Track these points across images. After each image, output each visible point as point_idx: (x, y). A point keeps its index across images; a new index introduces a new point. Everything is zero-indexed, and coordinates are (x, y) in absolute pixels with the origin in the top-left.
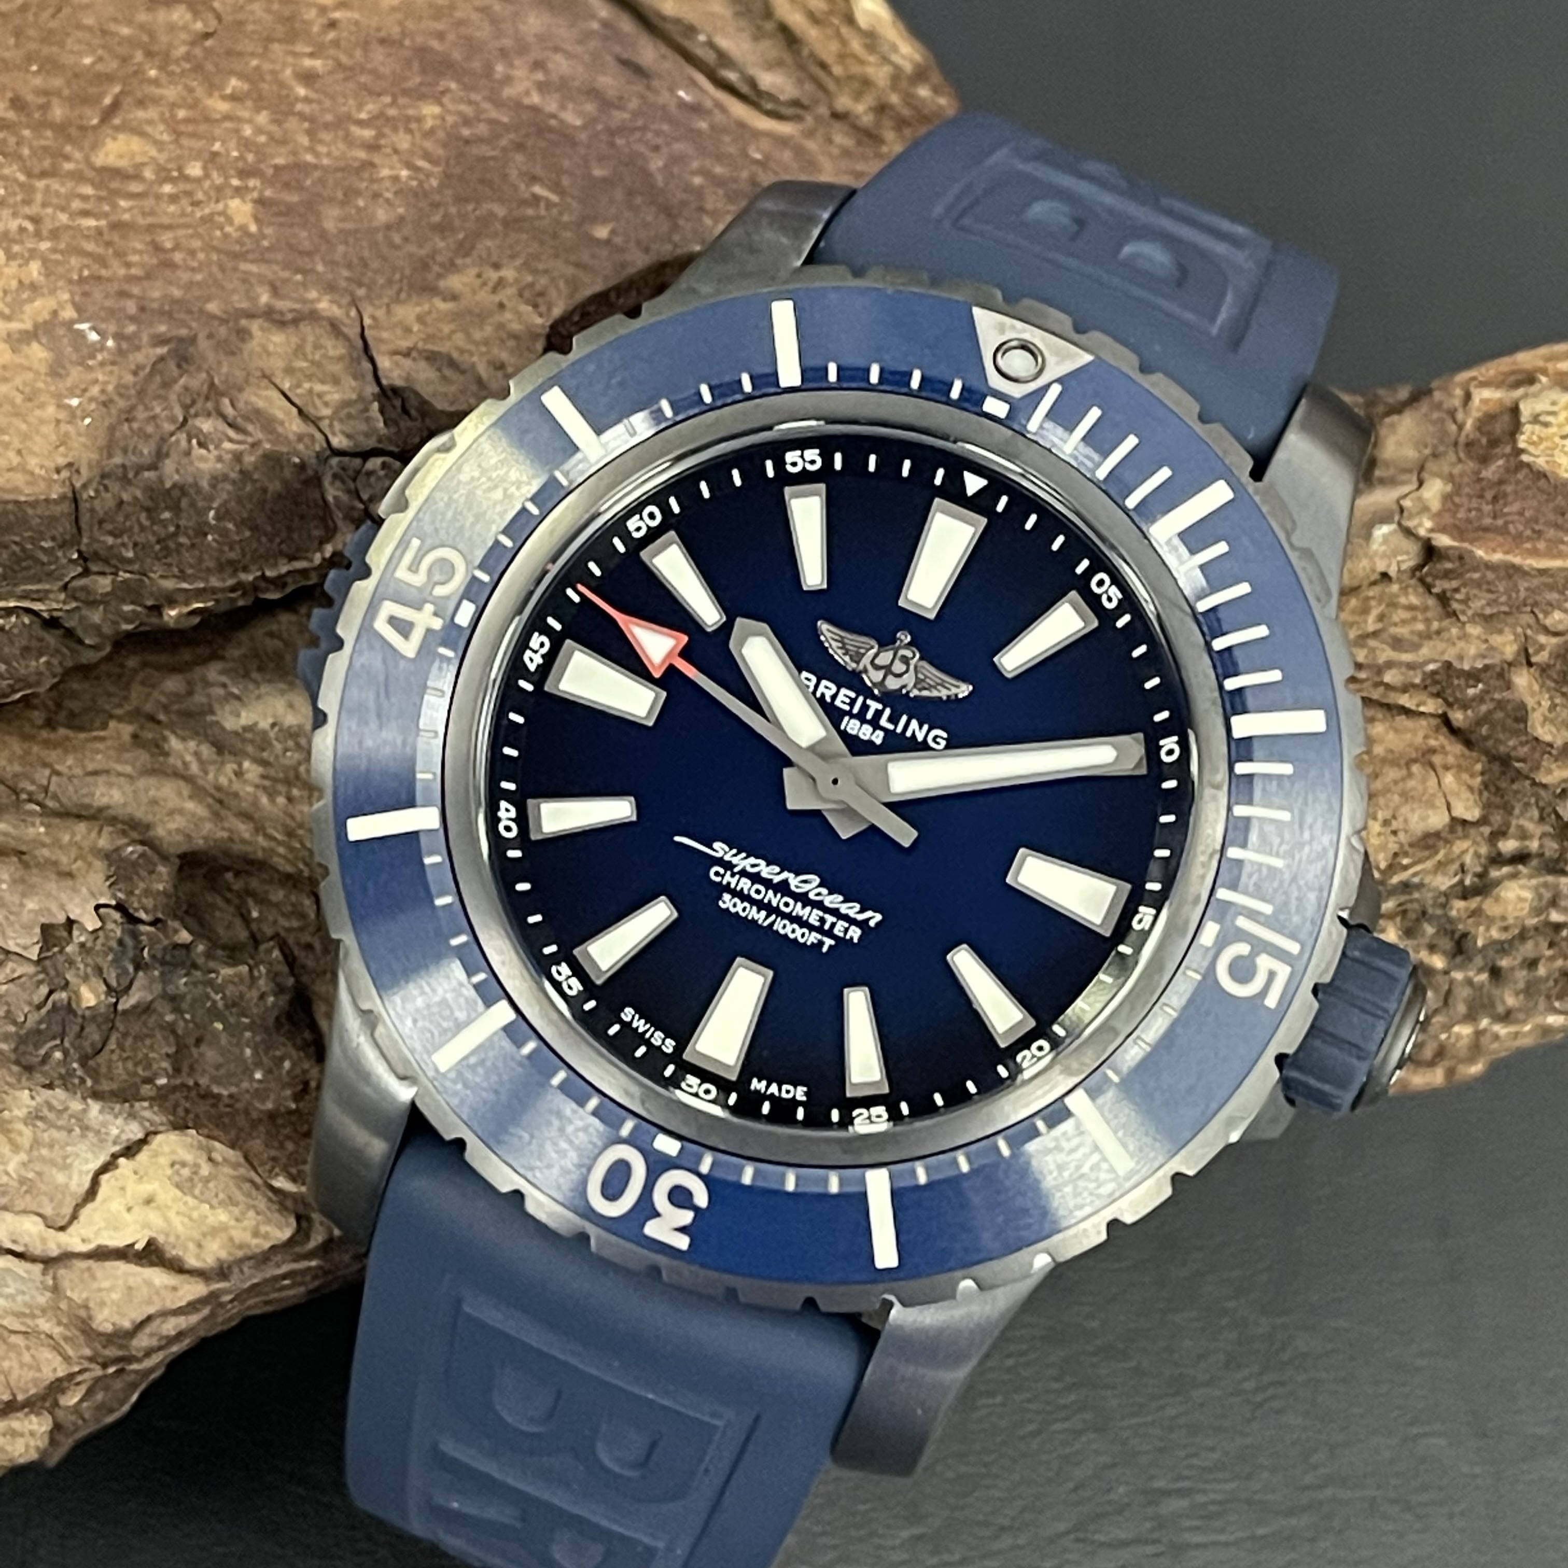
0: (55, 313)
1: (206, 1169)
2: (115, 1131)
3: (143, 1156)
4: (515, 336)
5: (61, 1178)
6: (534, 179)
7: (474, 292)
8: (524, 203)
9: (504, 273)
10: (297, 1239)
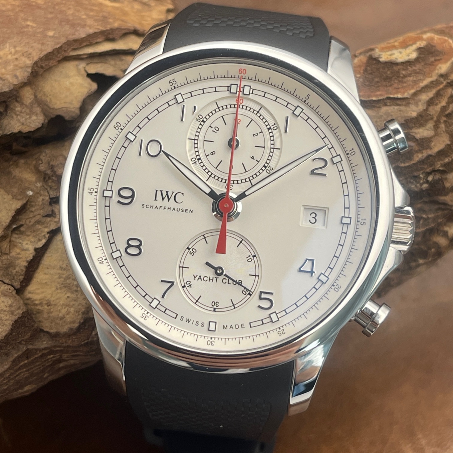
4: (21, 68)
6: (27, 20)
7: (7, 56)
8: (24, 27)
9: (17, 49)
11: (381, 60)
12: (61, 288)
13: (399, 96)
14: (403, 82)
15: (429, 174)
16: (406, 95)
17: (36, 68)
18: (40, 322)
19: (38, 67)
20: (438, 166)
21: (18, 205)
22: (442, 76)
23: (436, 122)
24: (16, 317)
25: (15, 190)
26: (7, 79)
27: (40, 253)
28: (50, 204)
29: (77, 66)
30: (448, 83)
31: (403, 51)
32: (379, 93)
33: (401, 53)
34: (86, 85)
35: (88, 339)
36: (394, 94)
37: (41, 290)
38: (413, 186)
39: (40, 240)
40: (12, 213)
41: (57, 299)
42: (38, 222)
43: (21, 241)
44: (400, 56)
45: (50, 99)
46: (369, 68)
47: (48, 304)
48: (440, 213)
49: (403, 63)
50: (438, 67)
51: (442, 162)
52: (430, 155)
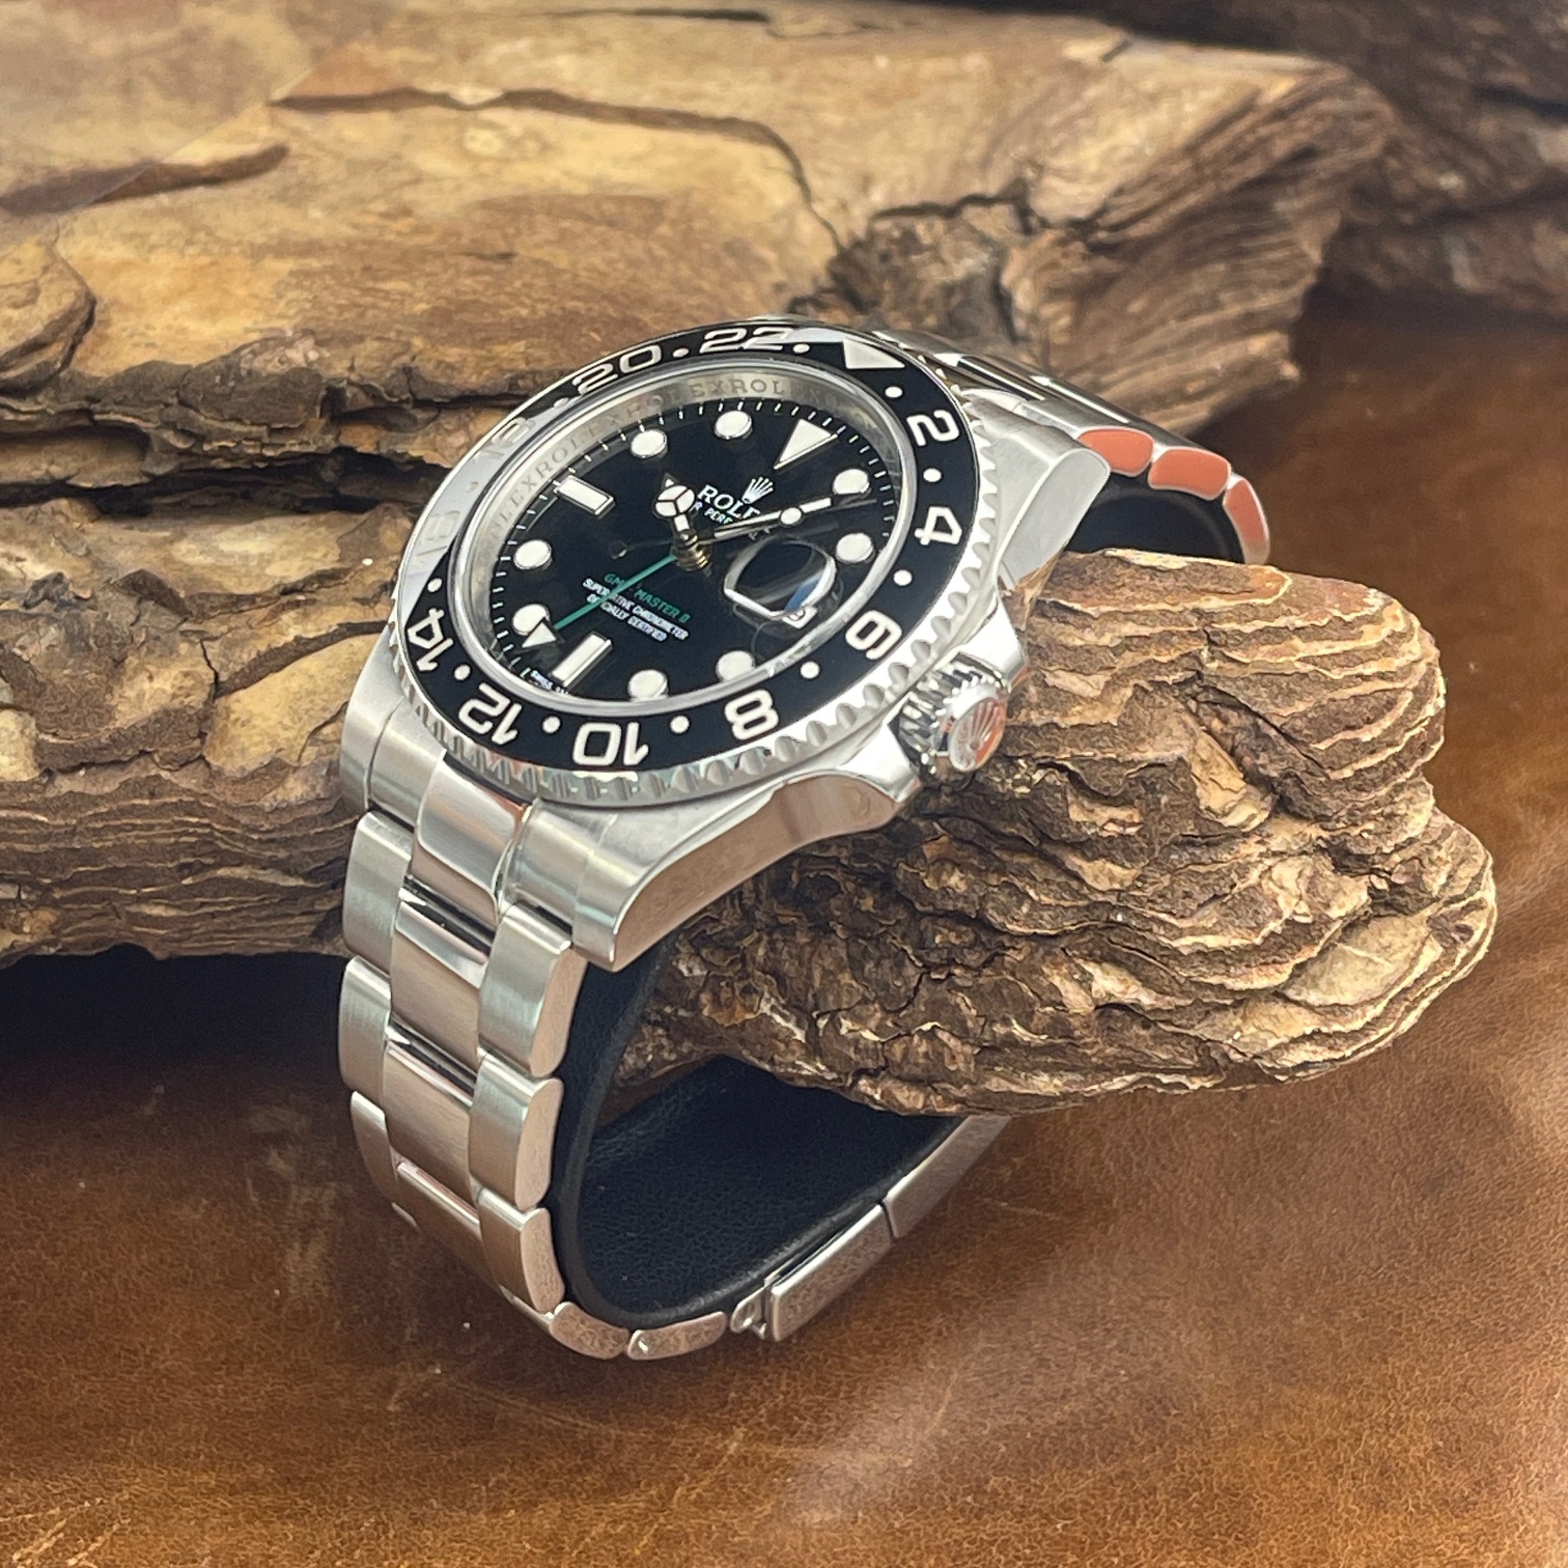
1: (16, 736)
9: (530, 350)
10: (36, 787)
12: (284, 707)
14: (1108, 594)
15: (1038, 765)
18: (211, 745)
20: (1063, 756)
21: (332, 567)
22: (1196, 611)
23: (1115, 677)
24: (171, 707)
25: (353, 555)
28: (384, 587)
30: (1204, 631)
35: (259, 800)
37: (255, 700)
38: (997, 780)
39: (318, 630)
40: (310, 573)
41: (263, 721)
42: (341, 602)
43: (292, 623)
44: (1152, 561)
47: (244, 724)
48: (1069, 901)
50: (1206, 599)
51: (1077, 752)
52: (1056, 725)
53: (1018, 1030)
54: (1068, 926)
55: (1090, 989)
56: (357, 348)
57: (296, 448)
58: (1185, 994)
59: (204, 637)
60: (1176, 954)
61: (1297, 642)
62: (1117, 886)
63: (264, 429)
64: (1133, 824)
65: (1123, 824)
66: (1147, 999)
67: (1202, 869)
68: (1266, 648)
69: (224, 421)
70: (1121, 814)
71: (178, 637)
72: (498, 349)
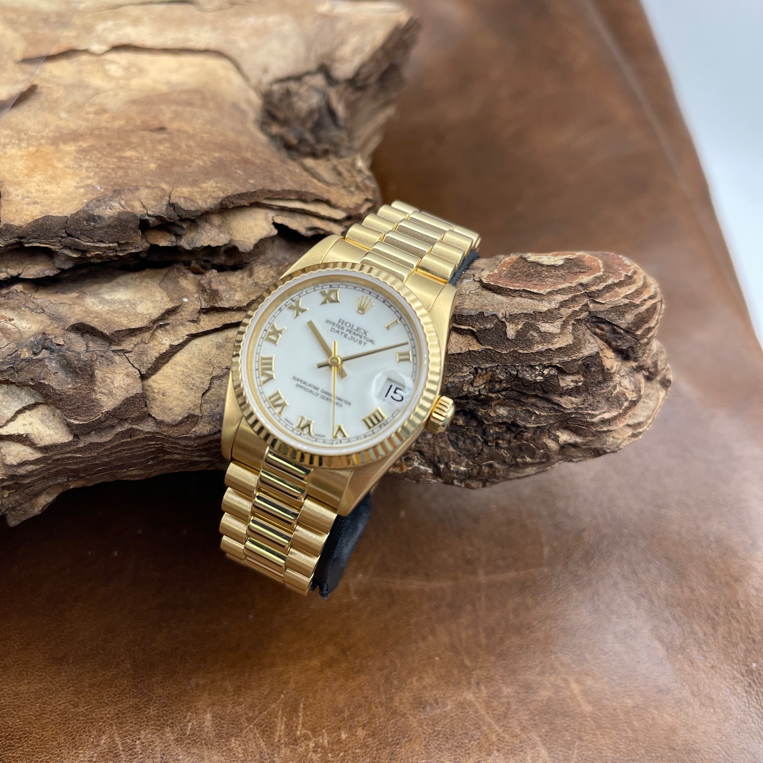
0: (92, 183)
1: (51, 418)
2: (27, 400)
3: (34, 411)
4: (214, 198)
5: (6, 412)
7: (208, 188)
8: (233, 173)
9: (218, 185)
10: (73, 443)
11: (528, 259)
12: (180, 383)
13: (535, 291)
14: (543, 282)
15: (545, 367)
16: (541, 292)
17: (227, 202)
18: (151, 407)
19: (229, 202)
20: (556, 361)
21: (170, 306)
22: (581, 285)
23: (564, 321)
24: (129, 396)
25: (175, 296)
26: (197, 203)
27: (174, 350)
28: (199, 312)
29: (267, 214)
30: (586, 293)
31: (552, 258)
32: (517, 285)
33: (549, 258)
34: (268, 229)
35: (188, 433)
36: (531, 289)
37: (163, 381)
38: (528, 375)
39: (178, 339)
40: (162, 311)
41: (172, 392)
42: (182, 324)
43: (162, 337)
44: (548, 260)
45: (233, 232)
46: (515, 265)
47: (163, 395)
48: (553, 413)
49: (548, 266)
50: (580, 277)
51: (561, 359)
52: (550, 349)
53: (528, 460)
54: (551, 422)
55: (557, 441)
56: (137, 193)
57: (133, 251)
58: (594, 436)
59: (124, 352)
60: (593, 424)
61: (617, 289)
62: (575, 406)
63: (116, 245)
64: (581, 381)
65: (577, 382)
66: (579, 440)
67: (604, 391)
68: (608, 295)
69: (94, 242)
70: (575, 378)
71: (112, 354)
72: (204, 185)
